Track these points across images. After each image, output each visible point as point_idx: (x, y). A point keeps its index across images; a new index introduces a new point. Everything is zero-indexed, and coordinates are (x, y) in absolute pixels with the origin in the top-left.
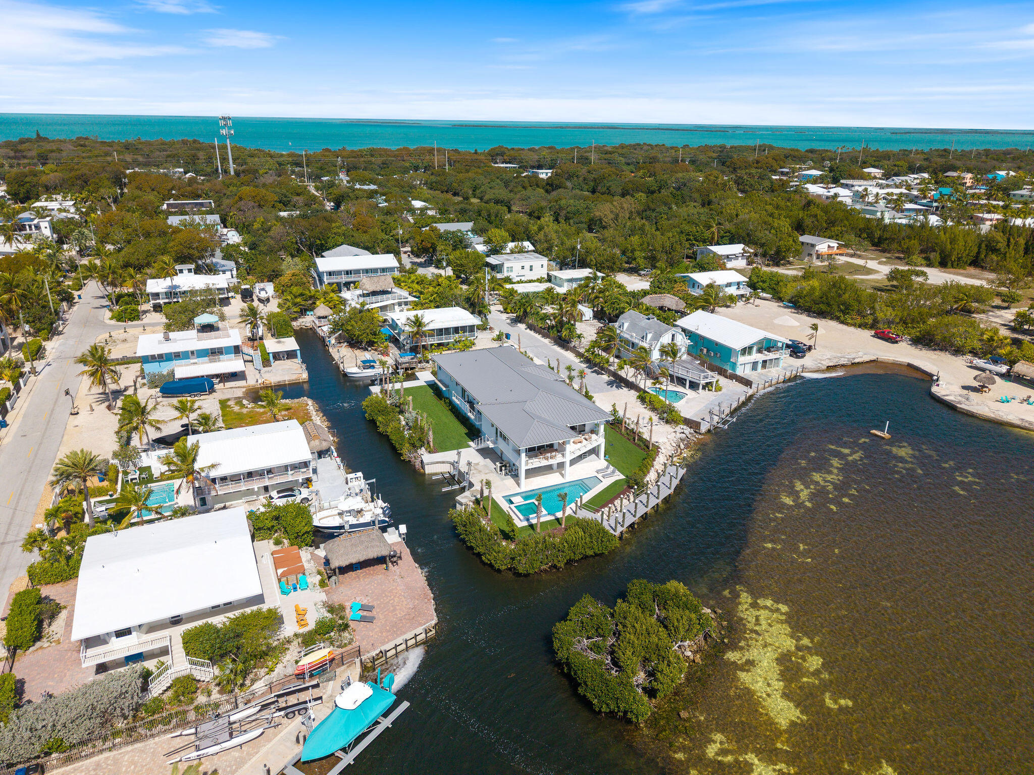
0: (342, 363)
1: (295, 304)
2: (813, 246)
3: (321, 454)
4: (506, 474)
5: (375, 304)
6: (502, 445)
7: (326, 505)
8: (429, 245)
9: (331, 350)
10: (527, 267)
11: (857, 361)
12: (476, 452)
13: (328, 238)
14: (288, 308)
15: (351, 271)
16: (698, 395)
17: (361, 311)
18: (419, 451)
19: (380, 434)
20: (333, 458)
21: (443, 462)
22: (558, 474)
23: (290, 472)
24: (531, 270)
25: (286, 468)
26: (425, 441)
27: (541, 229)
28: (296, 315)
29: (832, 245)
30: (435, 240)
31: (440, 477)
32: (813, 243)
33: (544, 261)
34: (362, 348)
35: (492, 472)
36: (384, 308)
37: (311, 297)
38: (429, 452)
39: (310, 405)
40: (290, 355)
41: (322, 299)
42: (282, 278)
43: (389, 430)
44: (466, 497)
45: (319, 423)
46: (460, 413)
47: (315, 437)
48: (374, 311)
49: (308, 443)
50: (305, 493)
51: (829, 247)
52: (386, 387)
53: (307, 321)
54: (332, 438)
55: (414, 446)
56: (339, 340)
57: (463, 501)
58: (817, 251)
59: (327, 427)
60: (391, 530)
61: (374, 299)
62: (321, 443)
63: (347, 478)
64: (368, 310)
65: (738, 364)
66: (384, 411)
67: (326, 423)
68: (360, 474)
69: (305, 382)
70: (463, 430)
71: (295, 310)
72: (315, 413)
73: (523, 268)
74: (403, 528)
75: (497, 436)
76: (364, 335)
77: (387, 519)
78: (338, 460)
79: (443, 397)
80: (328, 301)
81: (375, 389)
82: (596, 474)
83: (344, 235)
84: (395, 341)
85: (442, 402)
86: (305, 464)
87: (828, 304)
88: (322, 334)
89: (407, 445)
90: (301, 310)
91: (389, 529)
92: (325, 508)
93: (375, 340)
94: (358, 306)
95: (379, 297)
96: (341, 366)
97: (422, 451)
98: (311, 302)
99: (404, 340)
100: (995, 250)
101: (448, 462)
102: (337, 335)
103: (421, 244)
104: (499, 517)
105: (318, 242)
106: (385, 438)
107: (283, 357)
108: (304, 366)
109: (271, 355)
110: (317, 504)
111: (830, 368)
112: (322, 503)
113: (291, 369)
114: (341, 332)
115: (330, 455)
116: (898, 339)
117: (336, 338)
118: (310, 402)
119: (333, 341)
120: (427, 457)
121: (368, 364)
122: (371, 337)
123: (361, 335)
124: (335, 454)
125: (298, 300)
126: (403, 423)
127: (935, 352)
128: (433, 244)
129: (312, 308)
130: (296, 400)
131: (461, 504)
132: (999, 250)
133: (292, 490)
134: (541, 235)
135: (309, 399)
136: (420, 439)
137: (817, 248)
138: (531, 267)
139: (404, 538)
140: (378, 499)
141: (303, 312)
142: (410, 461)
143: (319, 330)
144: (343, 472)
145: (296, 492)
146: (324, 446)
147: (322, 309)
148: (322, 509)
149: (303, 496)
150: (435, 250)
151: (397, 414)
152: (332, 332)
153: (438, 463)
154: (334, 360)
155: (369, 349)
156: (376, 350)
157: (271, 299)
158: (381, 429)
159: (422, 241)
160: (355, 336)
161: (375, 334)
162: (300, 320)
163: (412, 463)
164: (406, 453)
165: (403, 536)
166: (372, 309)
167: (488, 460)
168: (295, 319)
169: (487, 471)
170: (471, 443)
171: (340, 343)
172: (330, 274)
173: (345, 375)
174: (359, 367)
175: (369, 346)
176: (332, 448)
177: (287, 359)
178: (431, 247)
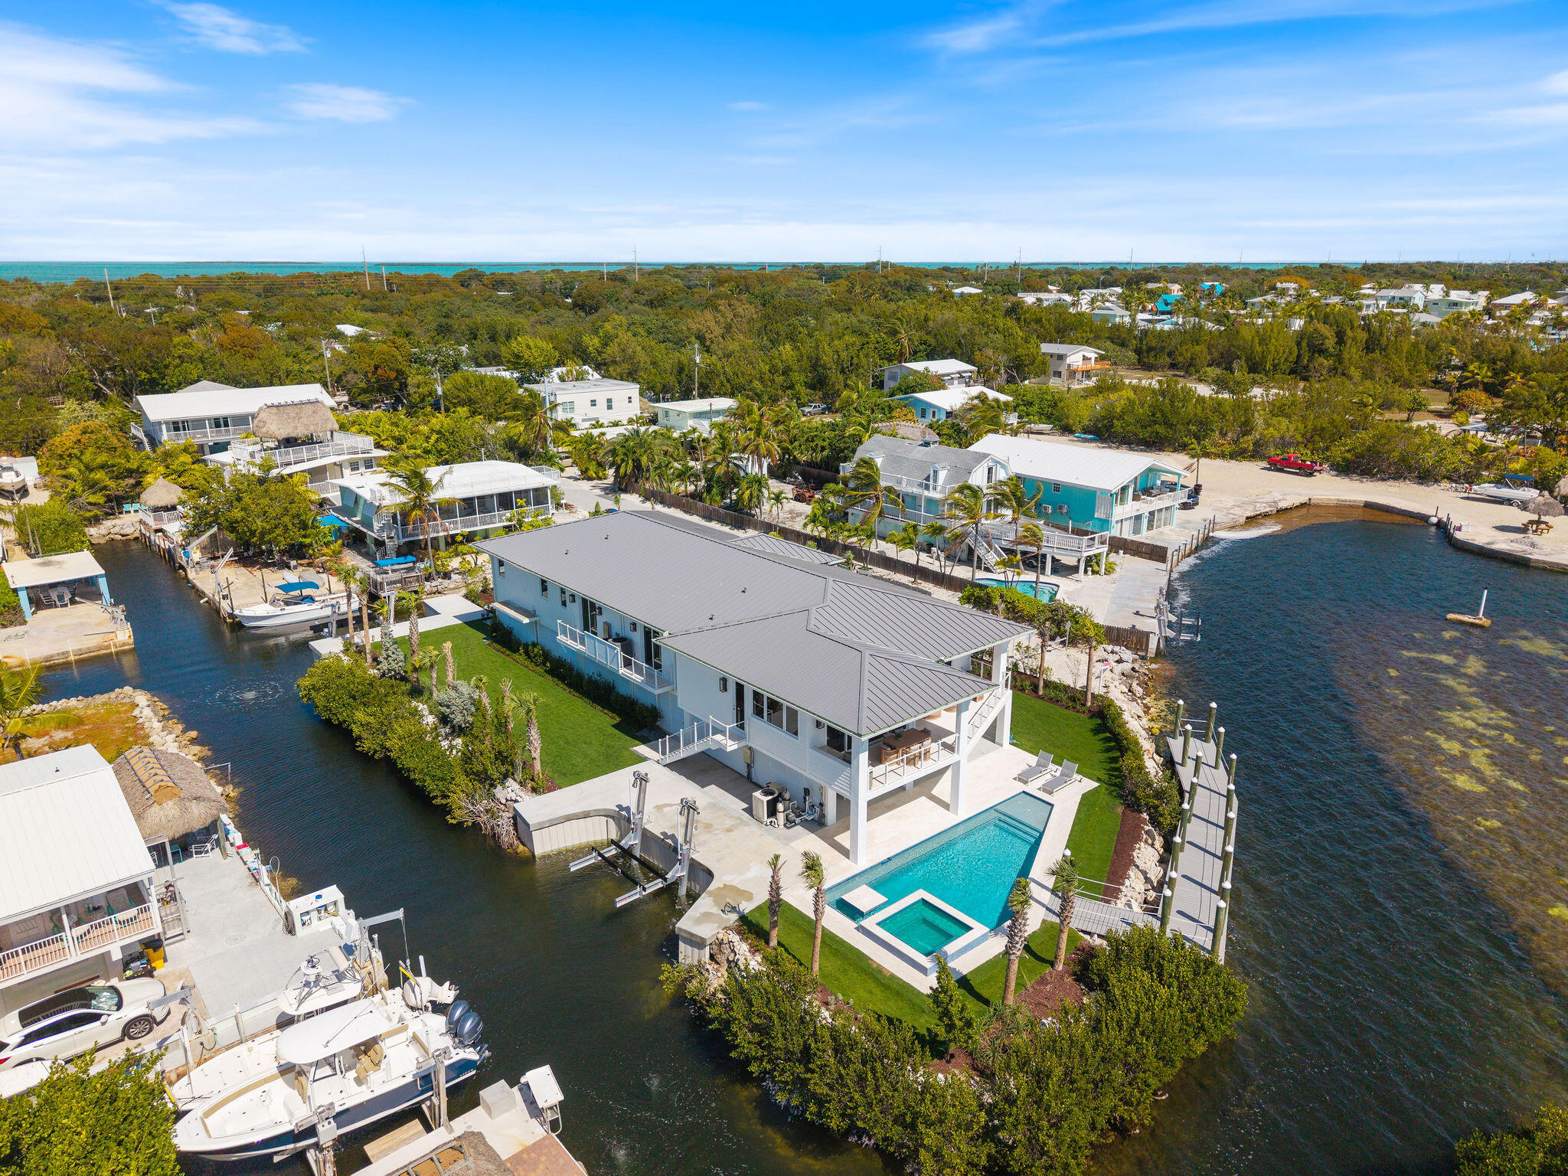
0: (224, 597)
1: (92, 486)
2: (1061, 357)
3: (184, 846)
4: (789, 823)
5: (297, 464)
6: (763, 736)
7: (225, 1029)
8: (393, 375)
9: (192, 574)
10: (602, 404)
11: (1283, 505)
12: (667, 771)
13: (166, 367)
14: (73, 497)
15: (225, 419)
16: (1079, 585)
17: (262, 481)
18: (500, 793)
19: (366, 758)
20: (230, 850)
21: (586, 815)
22: (923, 798)
23: (70, 933)
24: (610, 407)
25: (52, 922)
26: (518, 761)
27: (606, 342)
28: (96, 511)
29: (1088, 355)
30: (403, 366)
31: (592, 860)
32: (1061, 352)
33: (633, 389)
34: (273, 565)
35: (742, 822)
36: (317, 474)
37: (130, 473)
38: (534, 790)
39: (144, 706)
40: (82, 589)
41: (162, 469)
42: (57, 440)
43: (394, 743)
44: (706, 917)
45: (172, 747)
46: (580, 676)
47: (162, 793)
48: (295, 479)
49: (139, 817)
50: (139, 996)
51: (1085, 358)
52: (358, 638)
53: (127, 523)
54: (219, 789)
55: (486, 781)
56: (213, 552)
57: (707, 931)
58: (1069, 365)
59: (201, 759)
60: (495, 1092)
61: (291, 454)
62: (185, 810)
63: (288, 915)
64: (281, 479)
65: (1114, 519)
66: (363, 695)
67: (197, 749)
68: (332, 894)
69: (124, 652)
70: (603, 720)
71: (92, 499)
72: (158, 726)
73: (593, 403)
74: (544, 1083)
75: (740, 715)
76: (278, 531)
77: (471, 1054)
78: (249, 854)
79: (519, 643)
80: (175, 471)
81: (329, 647)
82: (1020, 787)
83: (201, 359)
84: (356, 540)
85: (521, 657)
86: (134, 894)
87: (1168, 424)
88: (165, 544)
89: (461, 779)
90: (109, 499)
91: (486, 1094)
92: (222, 1042)
93: (308, 541)
94: (256, 471)
95: (304, 452)
96: (225, 606)
97: (510, 790)
98: (132, 481)
99: (382, 529)
100: (1322, 351)
101: (598, 813)
102: (205, 537)
103: (374, 373)
104: (845, 972)
105: (144, 375)
106: (389, 767)
107: (61, 598)
108: (119, 612)
109: (23, 597)
110: (187, 1036)
111: (1251, 521)
112: (207, 1025)
113: (82, 624)
114: (215, 529)
115: (218, 842)
116: (1317, 468)
117: (203, 549)
118: (142, 698)
119: (196, 556)
120: (533, 807)
121: (296, 595)
122: (297, 536)
123: (270, 531)
124: (237, 837)
125: (99, 475)
126: (430, 720)
127: (1389, 483)
128: (400, 372)
129: (133, 495)
130: (100, 699)
131: (698, 943)
132: (1326, 350)
133: (84, 996)
134: (612, 350)
135: (139, 692)
136: (501, 757)
137: (1069, 361)
138: (609, 401)
139: (554, 1126)
140: (417, 973)
141: (115, 504)
142: (476, 826)
143: (158, 540)
144: (272, 893)
145: (105, 1001)
146: (197, 816)
147: (160, 490)
148: (207, 1051)
149: (130, 1012)
150: (404, 386)
151: (406, 699)
152: (191, 534)
153: (569, 818)
154: (201, 594)
155: (293, 563)
156: (309, 565)
157: (31, 490)
158: (367, 745)
159: (376, 367)
160: (253, 533)
161: (304, 526)
162: (108, 523)
163: (486, 831)
164: (464, 805)
165: (550, 1116)
166: (290, 475)
167: (713, 789)
168: (95, 521)
169: (729, 823)
170: (642, 749)
171: (215, 558)
172: (176, 426)
173: (238, 626)
174: (273, 602)
175: (291, 557)
176: (225, 818)
177: (73, 602)
178: (396, 379)
